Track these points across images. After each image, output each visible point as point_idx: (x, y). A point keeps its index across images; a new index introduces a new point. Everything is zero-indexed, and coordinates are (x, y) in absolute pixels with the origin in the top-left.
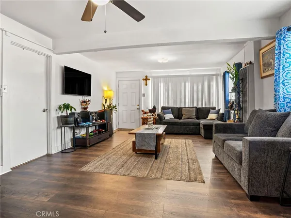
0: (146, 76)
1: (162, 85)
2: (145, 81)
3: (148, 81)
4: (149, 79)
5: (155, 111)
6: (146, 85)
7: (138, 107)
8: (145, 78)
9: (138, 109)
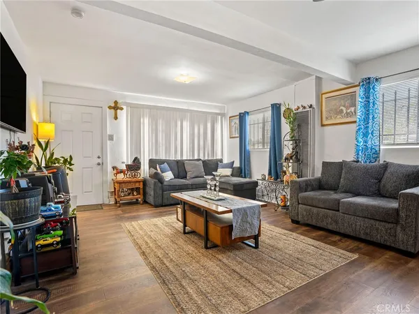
0: (116, 102)
1: (146, 121)
2: (113, 111)
3: (118, 111)
4: (122, 109)
5: (139, 168)
6: (116, 118)
7: (100, 161)
8: (113, 105)
9: (99, 164)
